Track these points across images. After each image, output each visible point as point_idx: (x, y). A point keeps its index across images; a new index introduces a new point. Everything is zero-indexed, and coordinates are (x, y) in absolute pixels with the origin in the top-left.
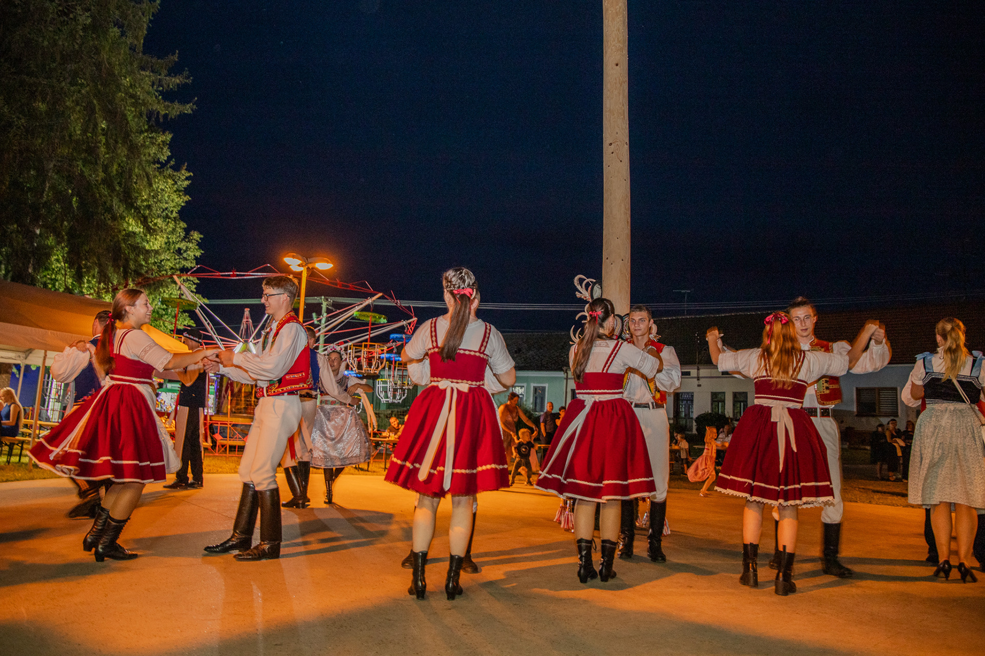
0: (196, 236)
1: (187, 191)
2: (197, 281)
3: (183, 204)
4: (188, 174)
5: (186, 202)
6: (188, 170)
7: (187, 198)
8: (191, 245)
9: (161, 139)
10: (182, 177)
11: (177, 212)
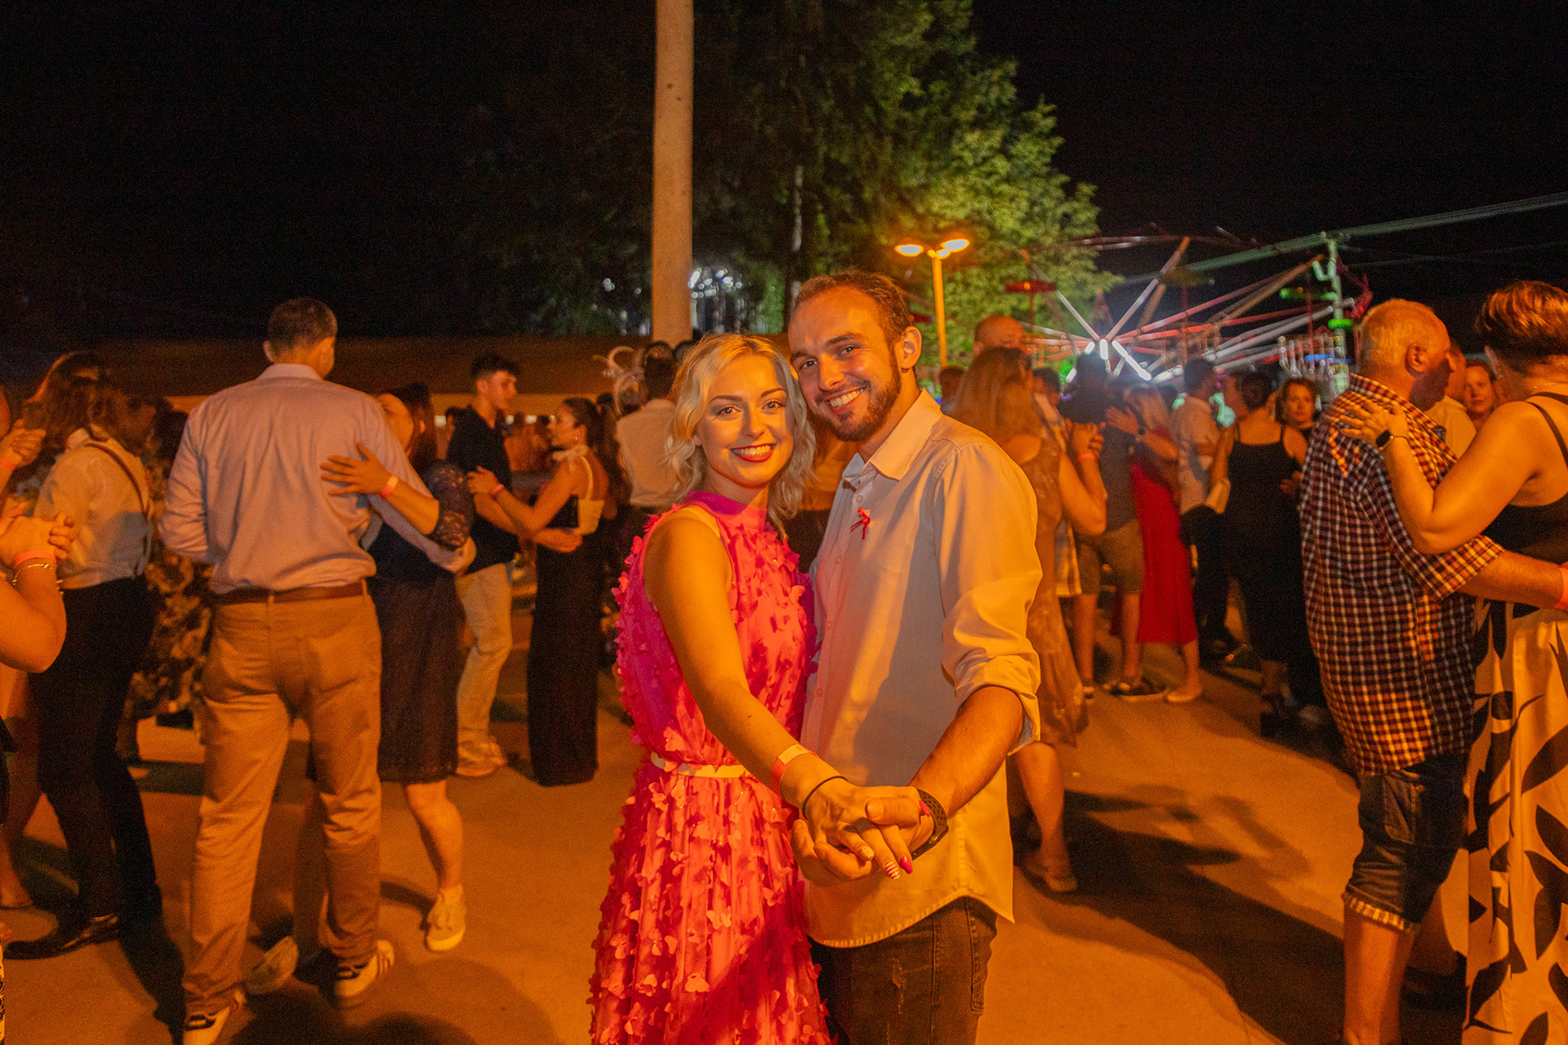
0: (1086, 189)
1: (1054, 132)
2: (1094, 254)
3: (1053, 151)
4: (1048, 109)
5: (1059, 149)
6: (1047, 103)
7: (1058, 141)
8: (1076, 205)
9: (997, 74)
10: (1039, 115)
11: (1046, 165)
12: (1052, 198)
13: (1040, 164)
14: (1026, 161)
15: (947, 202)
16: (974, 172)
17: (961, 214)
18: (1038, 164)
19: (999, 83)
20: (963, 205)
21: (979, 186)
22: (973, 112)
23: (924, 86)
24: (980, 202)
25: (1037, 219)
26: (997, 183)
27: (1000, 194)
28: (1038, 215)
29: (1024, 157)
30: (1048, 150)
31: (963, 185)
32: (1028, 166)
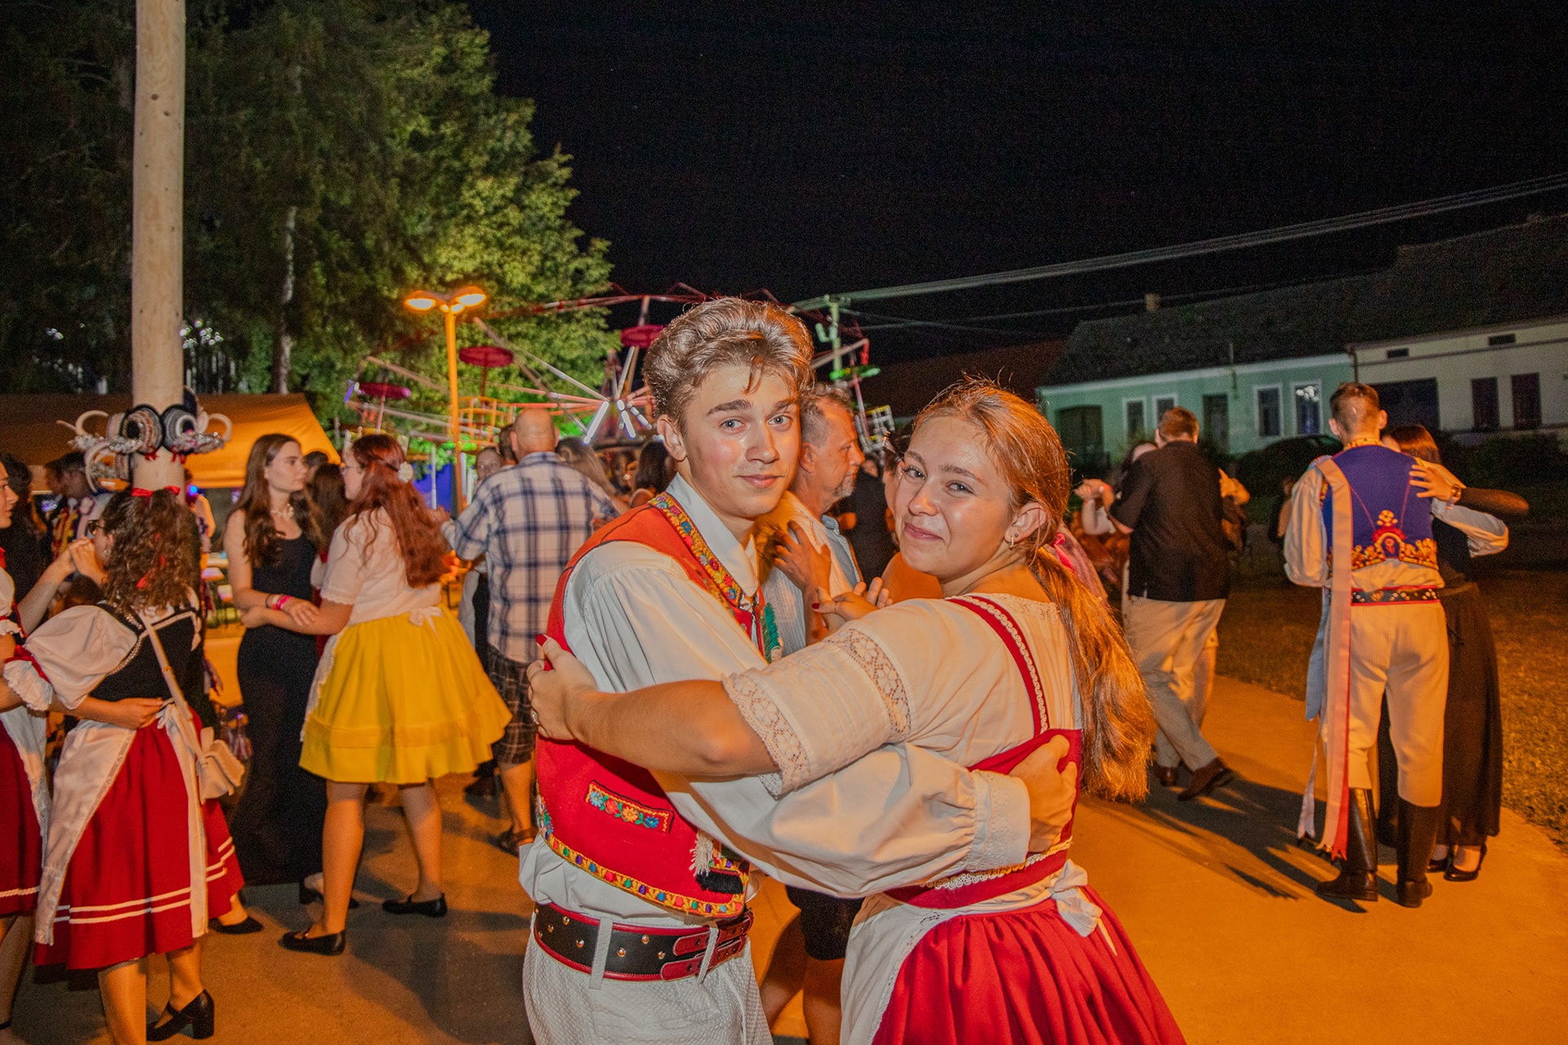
0: (600, 244)
1: (569, 184)
2: (606, 312)
3: (567, 204)
4: (564, 159)
5: (574, 200)
6: (563, 152)
7: (573, 193)
8: (590, 261)
9: (513, 118)
10: (555, 165)
11: (560, 217)
12: (565, 253)
13: (554, 217)
14: (541, 213)
15: (455, 253)
16: (485, 222)
17: (470, 266)
18: (552, 216)
19: (512, 128)
20: (472, 256)
21: (490, 237)
22: (486, 158)
23: (435, 125)
24: (490, 254)
25: (549, 274)
26: (509, 236)
27: (512, 246)
28: (549, 269)
29: (537, 208)
30: (562, 202)
31: (472, 236)
32: (541, 218)
